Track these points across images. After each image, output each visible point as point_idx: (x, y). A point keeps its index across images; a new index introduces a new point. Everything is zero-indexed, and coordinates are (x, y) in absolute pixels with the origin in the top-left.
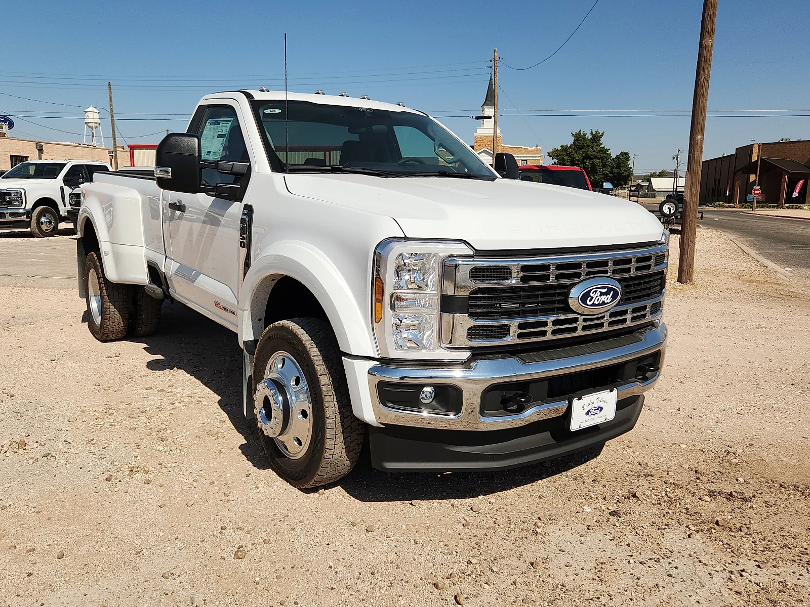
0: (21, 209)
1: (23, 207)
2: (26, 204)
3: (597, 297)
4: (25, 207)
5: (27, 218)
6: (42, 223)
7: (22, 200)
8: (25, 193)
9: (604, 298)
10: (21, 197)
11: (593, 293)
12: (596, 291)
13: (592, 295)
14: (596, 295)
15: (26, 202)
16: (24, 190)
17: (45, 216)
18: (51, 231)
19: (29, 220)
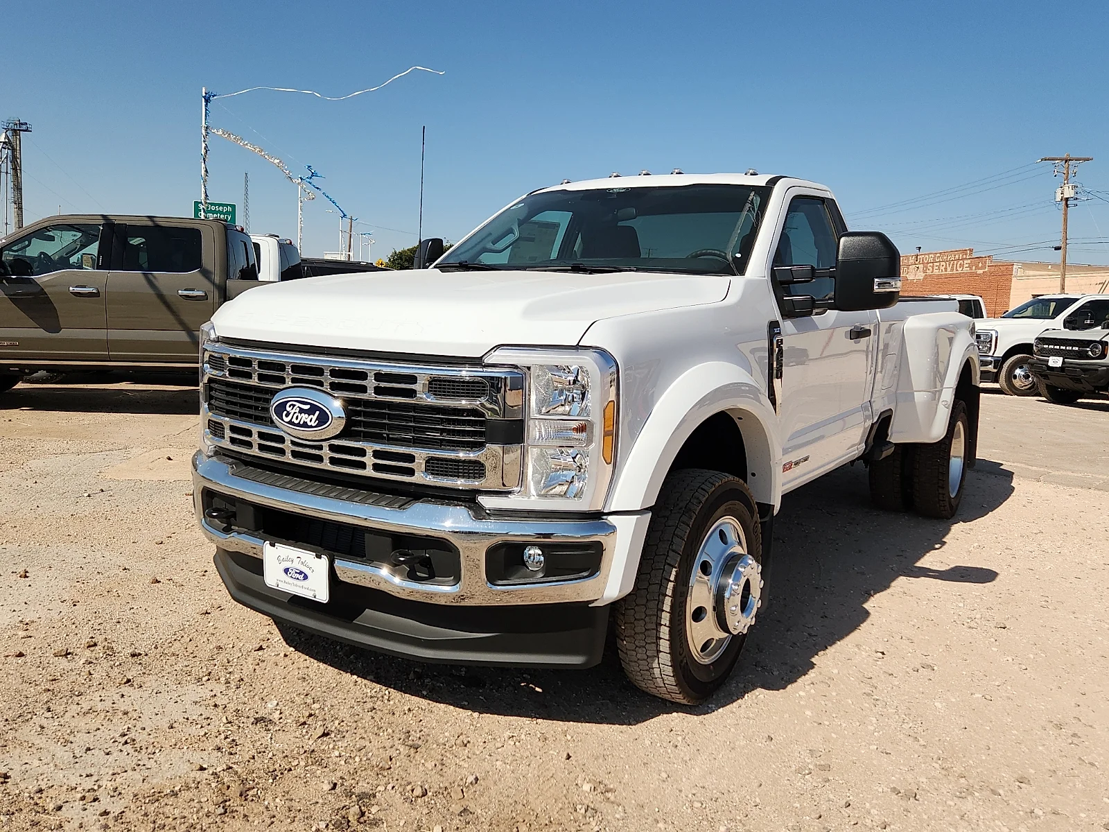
0: (989, 356)
1: (991, 354)
2: (995, 350)
3: (295, 413)
4: (993, 354)
5: (994, 368)
6: (1015, 377)
7: (991, 345)
8: (997, 338)
9: (305, 418)
10: (991, 341)
11: (290, 406)
12: (294, 406)
13: (288, 409)
14: (294, 411)
15: (996, 347)
16: (997, 332)
17: (1021, 368)
18: (1029, 389)
19: (996, 371)
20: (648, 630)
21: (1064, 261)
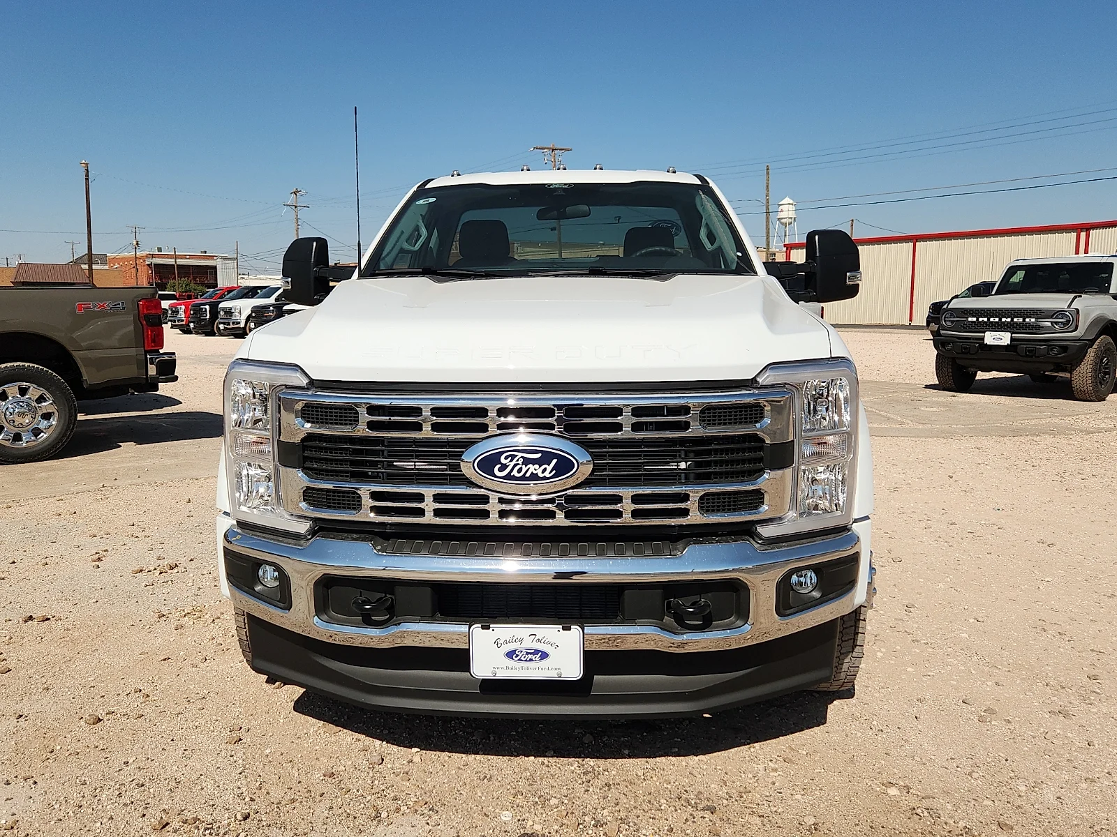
3: (516, 465)
9: (533, 469)
20: (846, 628)
21: (560, 239)
